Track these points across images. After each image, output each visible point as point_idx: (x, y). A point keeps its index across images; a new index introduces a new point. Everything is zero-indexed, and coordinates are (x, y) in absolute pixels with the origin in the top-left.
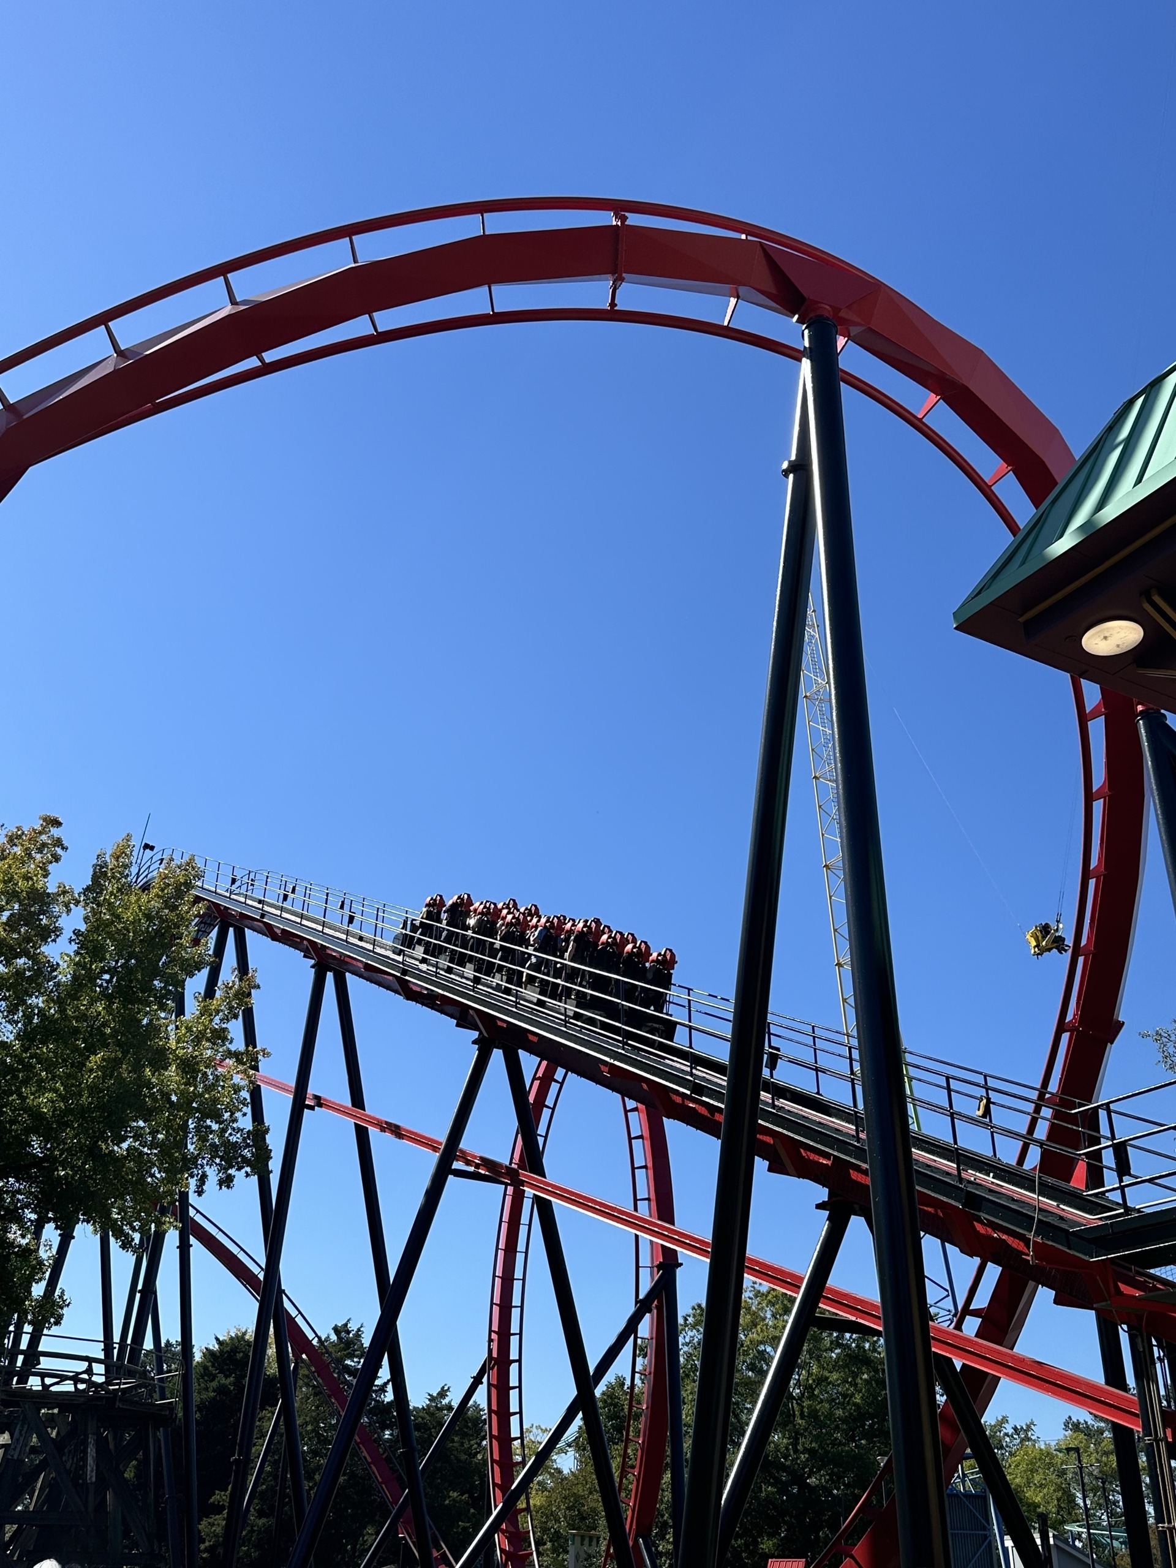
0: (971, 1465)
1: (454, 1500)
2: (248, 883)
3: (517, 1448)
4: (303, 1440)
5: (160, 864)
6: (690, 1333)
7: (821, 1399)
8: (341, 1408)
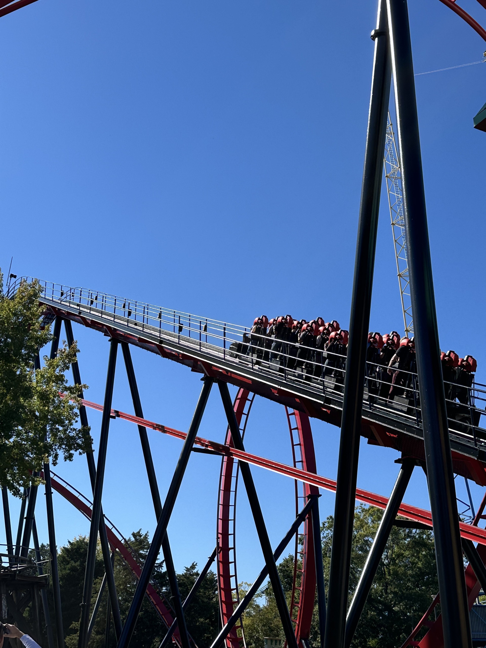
0: (483, 598)
1: (202, 623)
2: (70, 295)
3: (235, 595)
4: (119, 594)
5: (20, 285)
6: (326, 532)
7: (399, 565)
8: (138, 575)
